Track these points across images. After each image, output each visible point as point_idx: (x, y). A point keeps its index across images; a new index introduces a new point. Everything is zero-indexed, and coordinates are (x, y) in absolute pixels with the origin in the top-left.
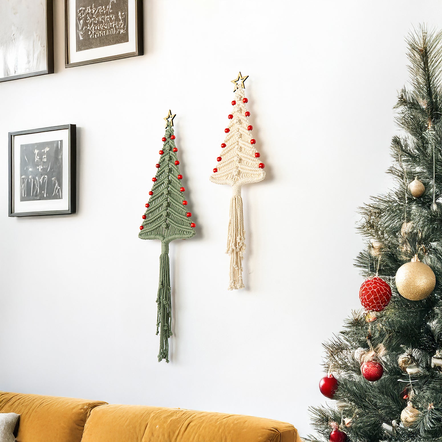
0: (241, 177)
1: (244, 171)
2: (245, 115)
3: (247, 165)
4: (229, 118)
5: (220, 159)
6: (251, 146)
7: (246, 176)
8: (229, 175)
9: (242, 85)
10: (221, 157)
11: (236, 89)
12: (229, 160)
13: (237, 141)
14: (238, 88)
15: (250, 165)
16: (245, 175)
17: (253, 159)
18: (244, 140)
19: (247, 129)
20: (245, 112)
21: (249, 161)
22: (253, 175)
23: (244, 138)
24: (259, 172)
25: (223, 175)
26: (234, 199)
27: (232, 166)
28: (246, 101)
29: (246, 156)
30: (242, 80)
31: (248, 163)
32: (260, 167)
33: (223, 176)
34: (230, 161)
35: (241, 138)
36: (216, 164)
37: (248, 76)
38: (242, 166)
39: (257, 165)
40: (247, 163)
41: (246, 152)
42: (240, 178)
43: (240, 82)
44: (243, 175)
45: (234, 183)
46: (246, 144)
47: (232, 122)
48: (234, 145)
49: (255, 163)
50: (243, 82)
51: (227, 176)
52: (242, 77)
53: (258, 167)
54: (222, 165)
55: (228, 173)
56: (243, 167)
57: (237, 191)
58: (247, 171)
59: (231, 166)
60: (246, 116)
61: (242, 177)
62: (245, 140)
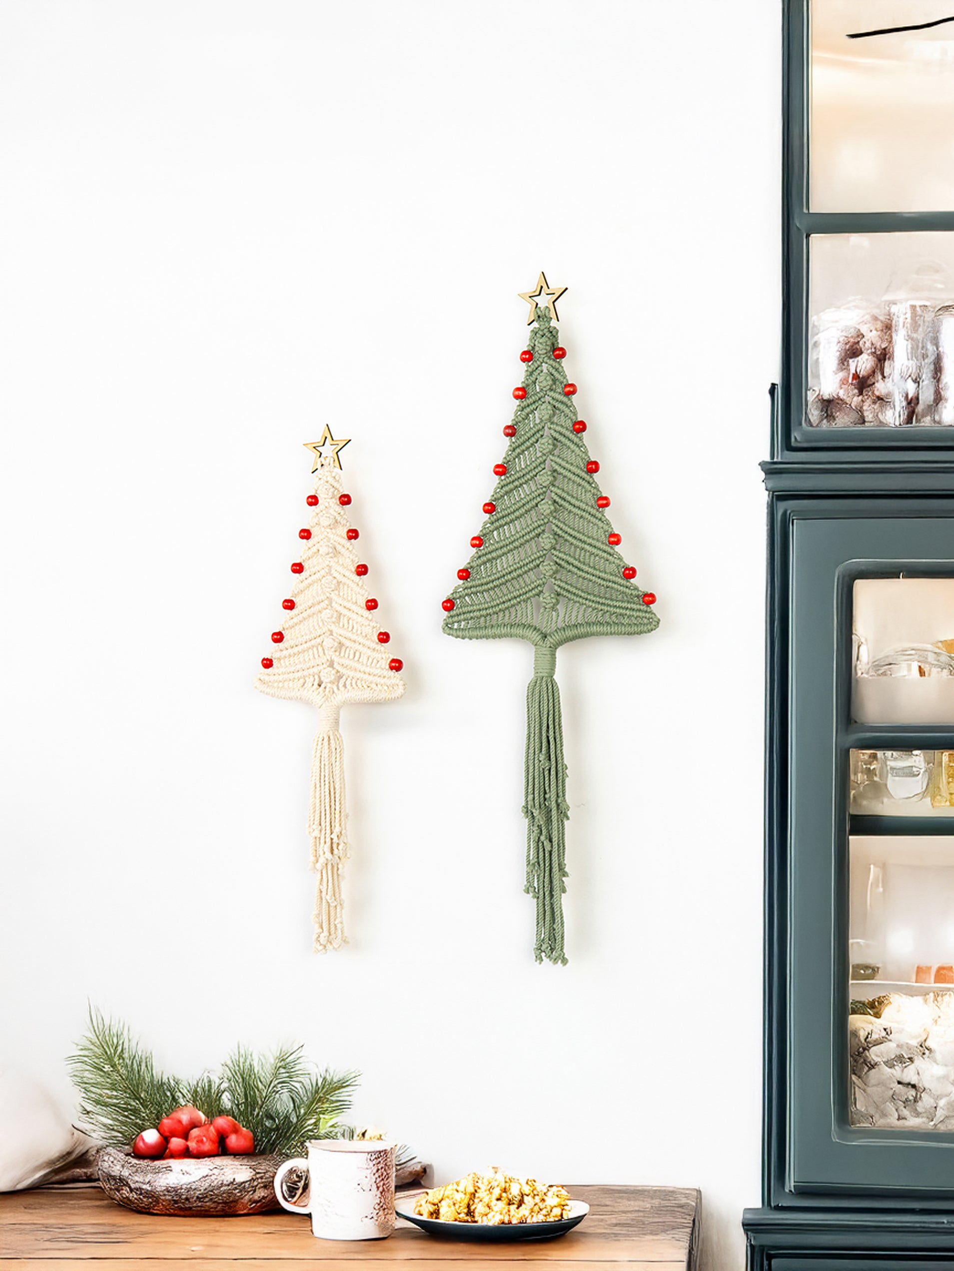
0: (341, 685)
1: (352, 674)
2: (346, 537)
3: (356, 658)
4: (302, 537)
5: (278, 637)
6: (366, 613)
7: (354, 685)
8: (307, 679)
9: (334, 461)
10: (283, 632)
11: (319, 466)
12: (306, 642)
13: (326, 597)
14: (322, 465)
15: (364, 659)
16: (351, 683)
17: (373, 645)
18: (345, 596)
19: (354, 570)
20: (346, 530)
21: (364, 650)
22: (373, 686)
23: (346, 593)
24: (393, 681)
25: (291, 676)
26: (326, 739)
27: (316, 656)
28: (345, 500)
29: (354, 637)
30: (335, 446)
31: (357, 654)
32: (392, 668)
33: (290, 680)
34: (309, 644)
35: (336, 592)
36: (271, 650)
37: (350, 440)
38: (343, 661)
39: (384, 662)
40: (355, 653)
41: (353, 628)
42: (338, 689)
43: (328, 450)
44: (348, 683)
45: (325, 701)
46: (354, 607)
47: (309, 548)
48: (318, 608)
49: (378, 656)
50: (337, 453)
51: (302, 681)
52: (333, 439)
53: (388, 667)
54: (285, 653)
55: (305, 673)
56: (346, 662)
57: (332, 721)
58: (359, 675)
59: (311, 657)
60: (350, 538)
61: (345, 686)
62: (349, 598)
